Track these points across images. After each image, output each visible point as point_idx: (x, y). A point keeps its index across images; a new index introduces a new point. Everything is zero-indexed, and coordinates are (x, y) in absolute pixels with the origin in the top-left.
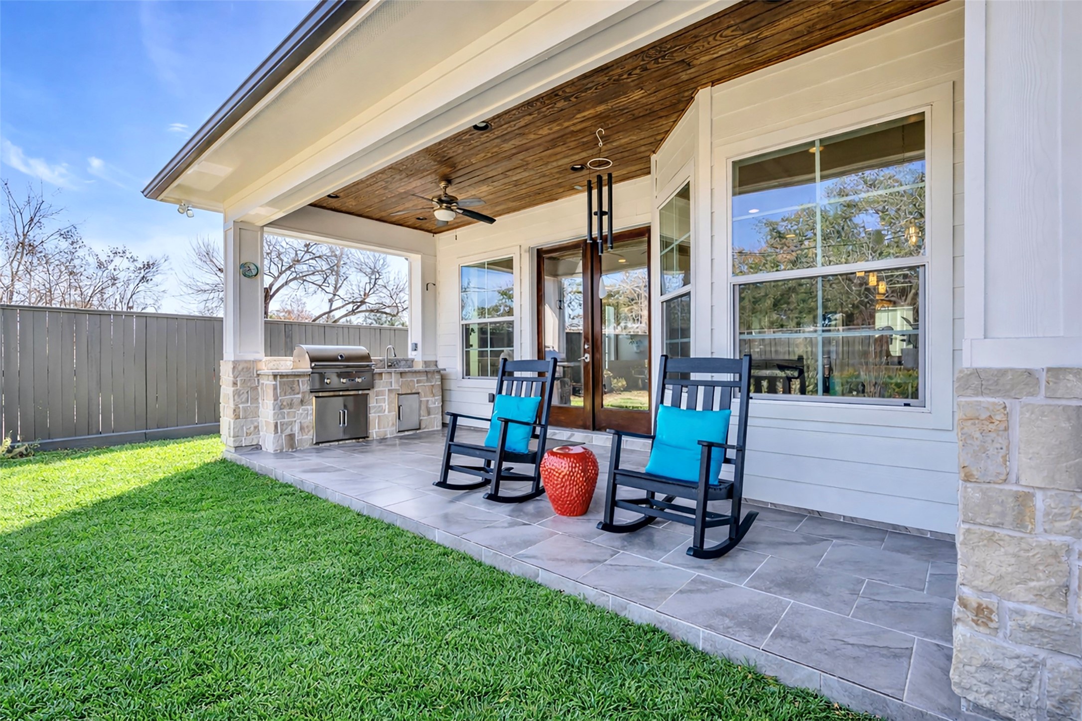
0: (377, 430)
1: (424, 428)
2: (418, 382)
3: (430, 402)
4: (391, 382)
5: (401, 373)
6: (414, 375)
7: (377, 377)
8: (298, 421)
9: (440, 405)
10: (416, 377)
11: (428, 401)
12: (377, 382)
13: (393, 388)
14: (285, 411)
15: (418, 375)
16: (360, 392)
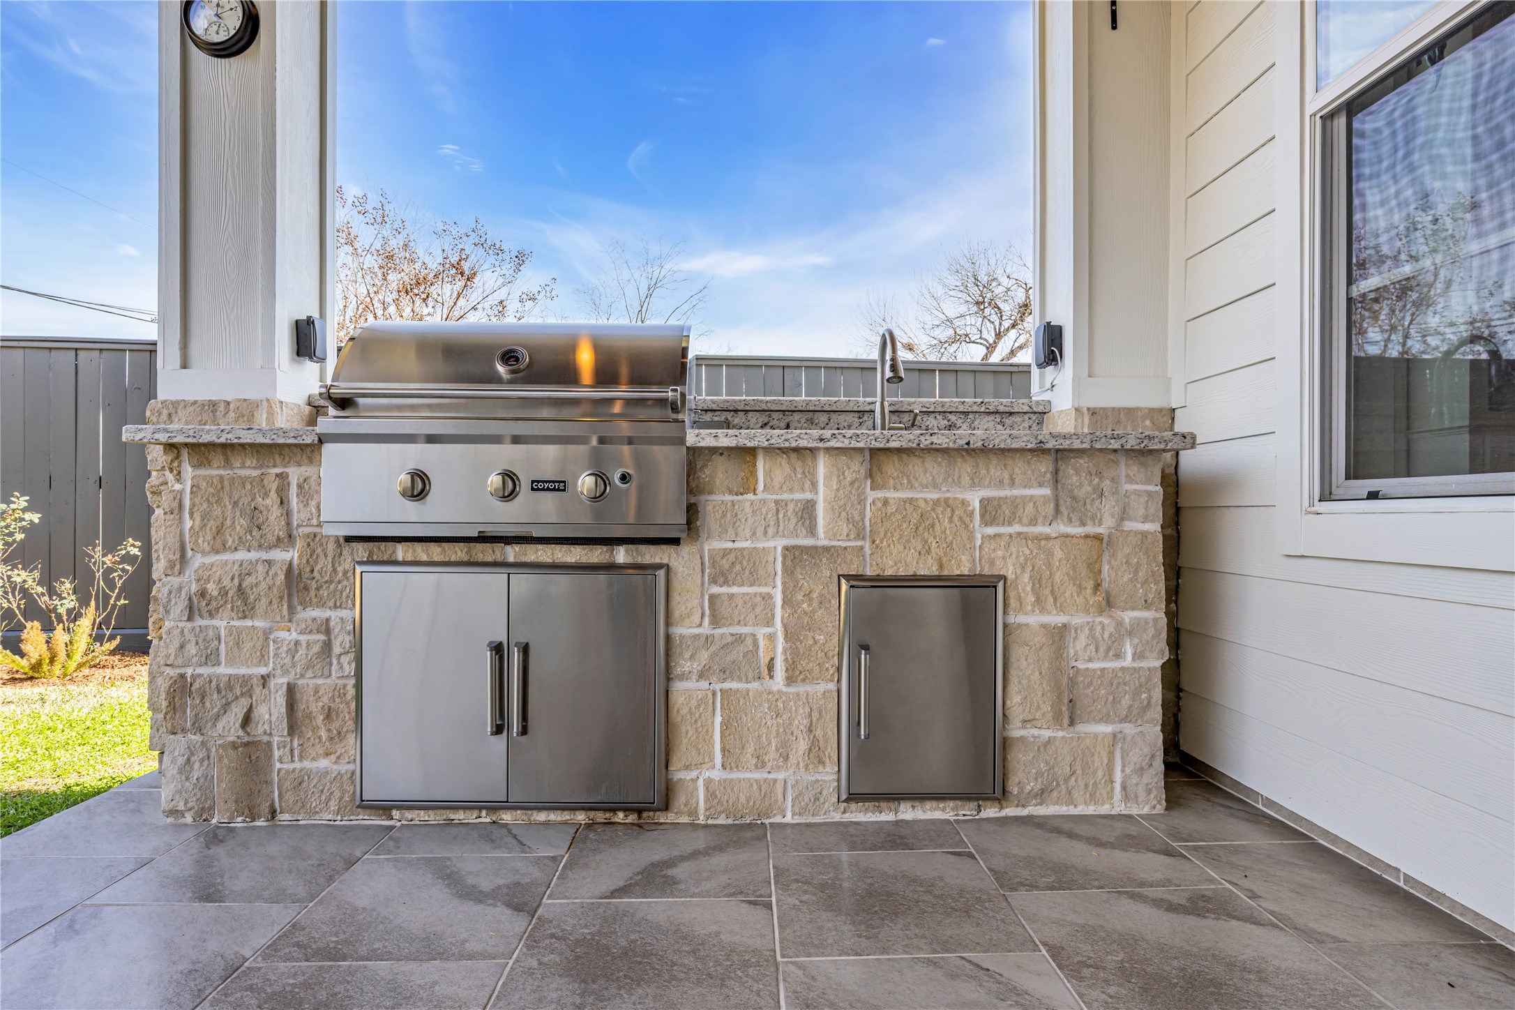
0: (717, 774)
1: (1042, 795)
2: (991, 512)
3: (1078, 646)
4: (809, 507)
5: (877, 455)
6: (966, 468)
7: (720, 473)
8: (280, 681)
9: (1155, 661)
10: (975, 483)
11: (1060, 635)
12: (715, 503)
13: (822, 540)
14: (220, 623)
15: (995, 470)
16: (621, 555)
